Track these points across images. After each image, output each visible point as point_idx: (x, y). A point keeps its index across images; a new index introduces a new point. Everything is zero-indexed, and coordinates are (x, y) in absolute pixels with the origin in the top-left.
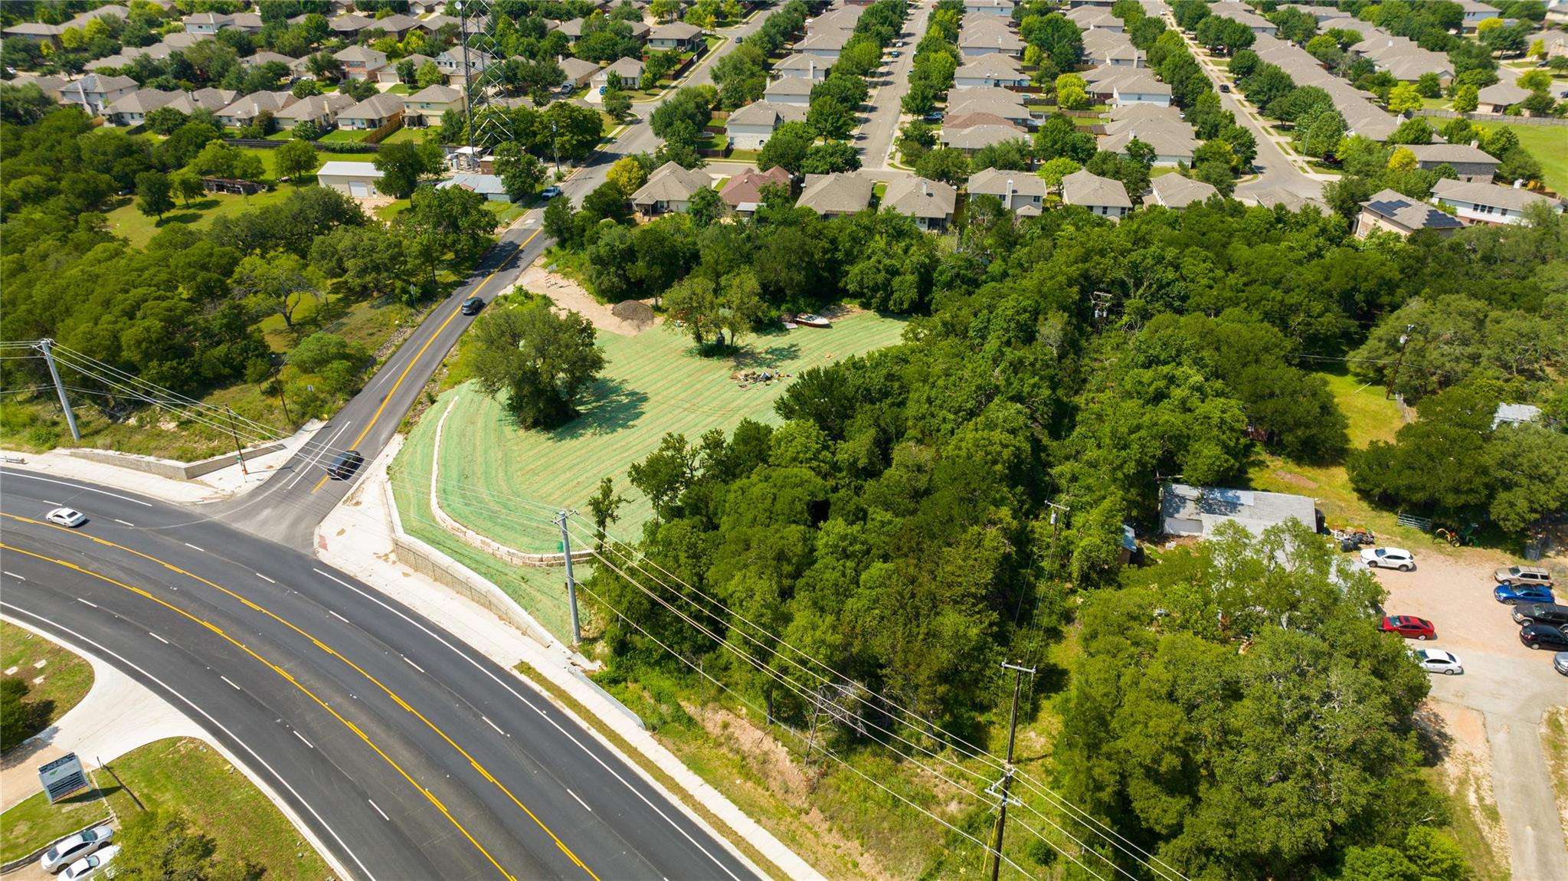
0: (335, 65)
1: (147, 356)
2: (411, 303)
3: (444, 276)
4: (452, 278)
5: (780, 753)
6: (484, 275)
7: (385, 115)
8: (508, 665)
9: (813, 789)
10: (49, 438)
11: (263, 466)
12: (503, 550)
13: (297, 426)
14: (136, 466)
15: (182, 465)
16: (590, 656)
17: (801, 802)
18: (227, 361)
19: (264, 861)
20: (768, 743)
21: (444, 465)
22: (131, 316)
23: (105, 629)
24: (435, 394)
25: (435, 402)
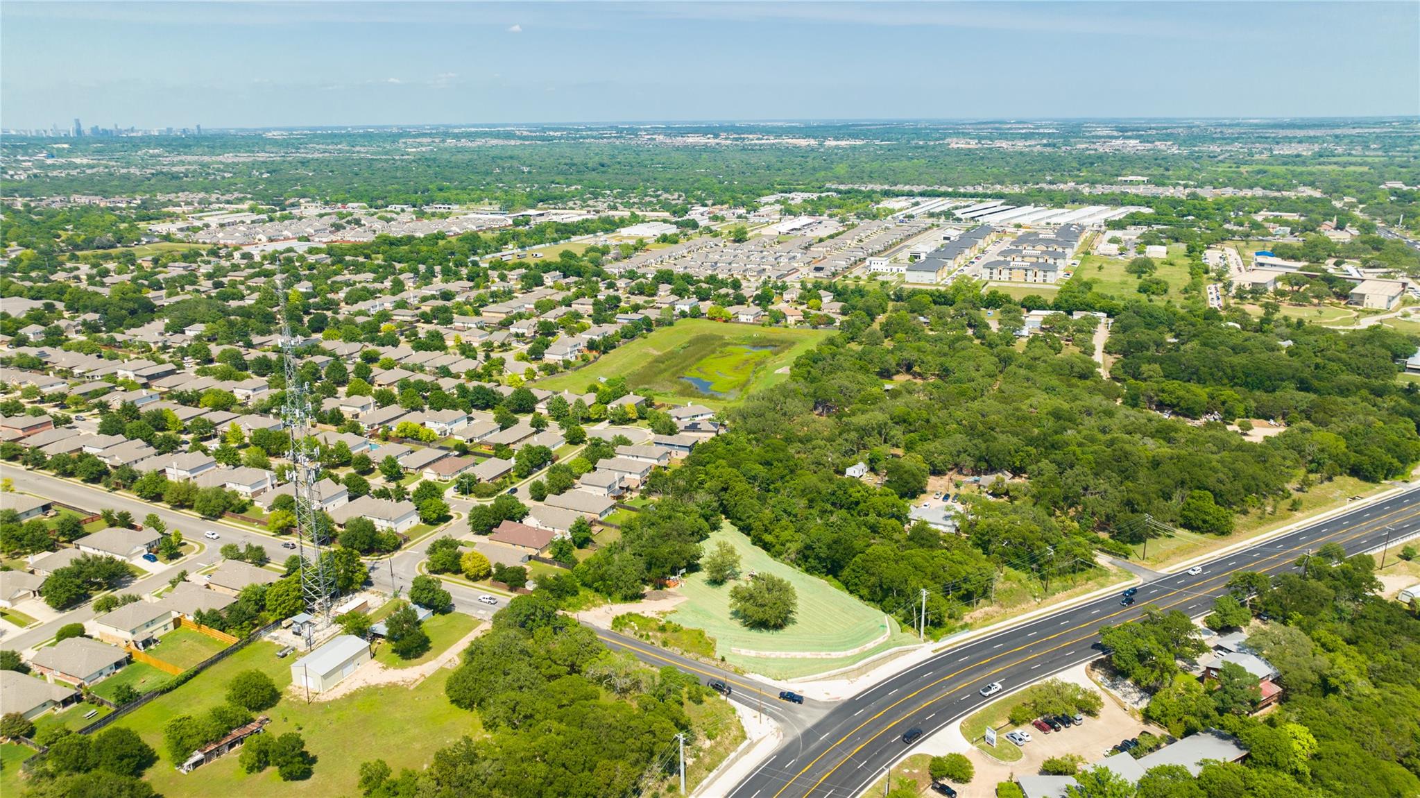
5: (986, 609)
8: (933, 655)
9: (1002, 606)
12: (880, 640)
17: (1003, 611)
20: (982, 610)
24: (714, 659)
25: (723, 660)
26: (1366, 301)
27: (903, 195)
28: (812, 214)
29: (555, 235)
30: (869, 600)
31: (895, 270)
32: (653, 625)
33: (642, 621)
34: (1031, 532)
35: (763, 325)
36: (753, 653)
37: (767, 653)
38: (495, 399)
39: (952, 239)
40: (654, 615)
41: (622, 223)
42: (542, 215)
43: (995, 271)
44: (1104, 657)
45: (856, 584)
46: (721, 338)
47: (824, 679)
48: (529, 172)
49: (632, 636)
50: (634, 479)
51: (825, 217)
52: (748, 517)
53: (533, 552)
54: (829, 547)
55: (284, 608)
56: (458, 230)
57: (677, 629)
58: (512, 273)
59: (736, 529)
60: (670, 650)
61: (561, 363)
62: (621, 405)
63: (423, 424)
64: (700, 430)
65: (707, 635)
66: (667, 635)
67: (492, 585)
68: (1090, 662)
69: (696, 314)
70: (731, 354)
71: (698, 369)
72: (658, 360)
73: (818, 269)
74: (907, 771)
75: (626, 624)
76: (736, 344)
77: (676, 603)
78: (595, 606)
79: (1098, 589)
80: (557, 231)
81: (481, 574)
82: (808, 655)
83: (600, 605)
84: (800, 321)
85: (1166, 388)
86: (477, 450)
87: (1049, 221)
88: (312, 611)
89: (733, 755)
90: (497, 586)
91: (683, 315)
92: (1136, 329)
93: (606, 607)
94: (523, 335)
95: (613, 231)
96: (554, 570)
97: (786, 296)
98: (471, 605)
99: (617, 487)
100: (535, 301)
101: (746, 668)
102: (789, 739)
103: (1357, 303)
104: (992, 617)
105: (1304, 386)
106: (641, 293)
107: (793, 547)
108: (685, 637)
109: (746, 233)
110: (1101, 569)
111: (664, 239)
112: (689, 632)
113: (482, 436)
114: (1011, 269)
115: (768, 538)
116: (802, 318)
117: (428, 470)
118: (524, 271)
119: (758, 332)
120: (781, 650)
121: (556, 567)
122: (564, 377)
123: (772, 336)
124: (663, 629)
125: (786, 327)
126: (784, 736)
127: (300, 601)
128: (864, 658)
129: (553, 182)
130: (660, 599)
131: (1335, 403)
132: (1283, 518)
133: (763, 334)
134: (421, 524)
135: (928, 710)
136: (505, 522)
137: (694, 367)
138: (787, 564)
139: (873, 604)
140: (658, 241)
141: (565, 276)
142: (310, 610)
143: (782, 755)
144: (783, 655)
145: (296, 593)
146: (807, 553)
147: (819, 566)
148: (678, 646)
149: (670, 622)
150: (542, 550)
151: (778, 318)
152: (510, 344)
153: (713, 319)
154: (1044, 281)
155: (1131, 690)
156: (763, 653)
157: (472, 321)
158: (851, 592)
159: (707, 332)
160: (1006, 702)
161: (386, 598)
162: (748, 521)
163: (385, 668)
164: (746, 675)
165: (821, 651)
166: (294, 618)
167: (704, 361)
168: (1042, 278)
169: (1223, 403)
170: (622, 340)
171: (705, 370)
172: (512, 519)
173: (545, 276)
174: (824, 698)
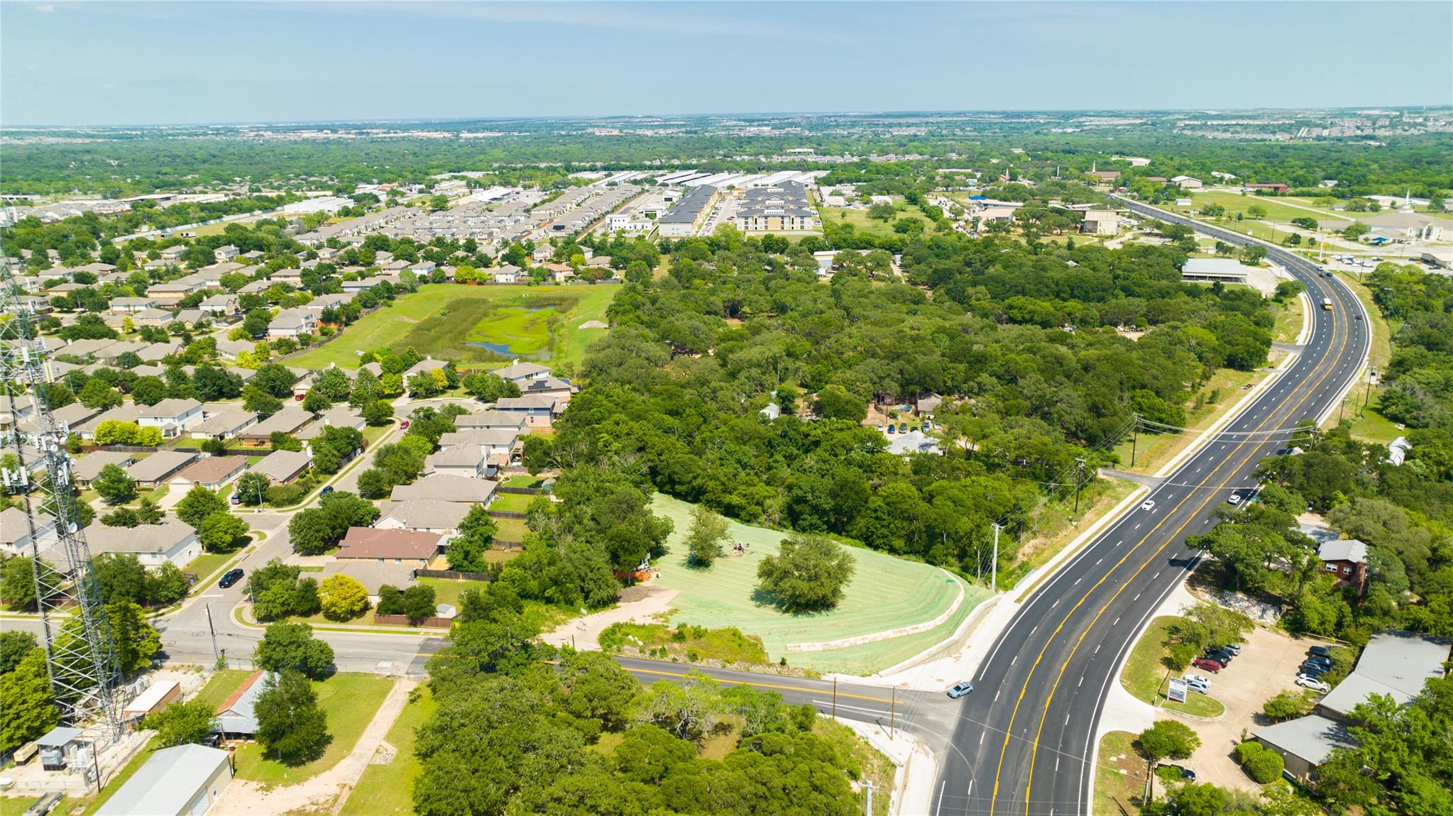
5: (1033, 542)
9: (1046, 536)
12: (961, 598)
19: (1159, 643)
24: (770, 665)
25: (783, 663)
26: (1099, 228)
27: (585, 170)
28: (505, 184)
29: (203, 214)
30: (905, 553)
31: (639, 227)
32: (662, 634)
33: (642, 632)
34: (1045, 445)
35: (529, 284)
36: (818, 646)
37: (839, 642)
38: (231, 383)
39: (675, 200)
40: (648, 621)
41: (280, 201)
42: (168, 199)
43: (750, 220)
44: (1191, 573)
45: (885, 537)
46: (485, 301)
47: (923, 662)
48: (118, 165)
49: (640, 655)
50: (501, 454)
51: (519, 189)
52: (695, 478)
53: (420, 565)
54: (833, 495)
55: (18, 727)
56: (57, 216)
57: (699, 634)
58: (168, 251)
59: (671, 497)
60: (704, 664)
61: (295, 339)
62: (422, 373)
63: (137, 422)
64: (550, 390)
65: (744, 634)
66: (689, 645)
67: (377, 622)
68: (1183, 582)
69: (440, 279)
70: (508, 316)
71: (478, 333)
72: (419, 329)
73: (558, 228)
74: (1114, 759)
75: (621, 641)
76: (506, 306)
77: (667, 600)
78: (557, 623)
79: (1117, 504)
80: (202, 210)
81: (356, 608)
82: (890, 634)
83: (564, 622)
84: (571, 278)
85: (1015, 304)
86: (237, 447)
87: (756, 182)
88: (72, 720)
89: (894, 795)
90: (387, 623)
91: (424, 280)
92: (930, 259)
93: (575, 622)
94: (222, 313)
95: (273, 210)
96: (463, 585)
97: (537, 255)
98: (361, 658)
99: (485, 466)
100: (219, 276)
101: (819, 668)
102: (943, 753)
103: (1090, 231)
104: (1043, 550)
105: (1129, 292)
106: (353, 263)
107: (777, 502)
108: (717, 642)
109: (447, 201)
110: (1102, 481)
111: (346, 212)
112: (718, 634)
113: (237, 429)
114: (766, 217)
115: (735, 499)
116: (572, 274)
117: (178, 479)
118: (183, 248)
119: (527, 292)
120: (855, 634)
121: (461, 580)
122: (308, 355)
123: (546, 295)
124: (679, 637)
125: (557, 284)
126: (934, 750)
127: (50, 708)
128: (958, 624)
129: (158, 173)
130: (641, 598)
131: (1168, 304)
132: (1210, 412)
133: (534, 294)
134: (204, 553)
135: (1070, 676)
136: (351, 529)
137: (472, 332)
138: (770, 527)
139: (913, 557)
140: (339, 214)
141: (242, 252)
142: (68, 720)
143: (952, 779)
144: (859, 640)
145: (39, 696)
146: (797, 508)
147: (819, 522)
148: (713, 657)
149: (684, 625)
150: (430, 560)
151: (544, 276)
152: (209, 324)
153: (464, 282)
154: (802, 227)
155: (1247, 604)
156: (832, 643)
157: (140, 305)
158: (876, 548)
159: (463, 297)
160: (1144, 646)
161: (205, 674)
162: (695, 483)
163: (268, 788)
164: (824, 678)
165: (905, 625)
166: (41, 741)
167: (479, 325)
168: (799, 225)
169: (1069, 314)
170: (364, 310)
171: (490, 333)
172: (358, 523)
173: (216, 252)
174: (941, 688)
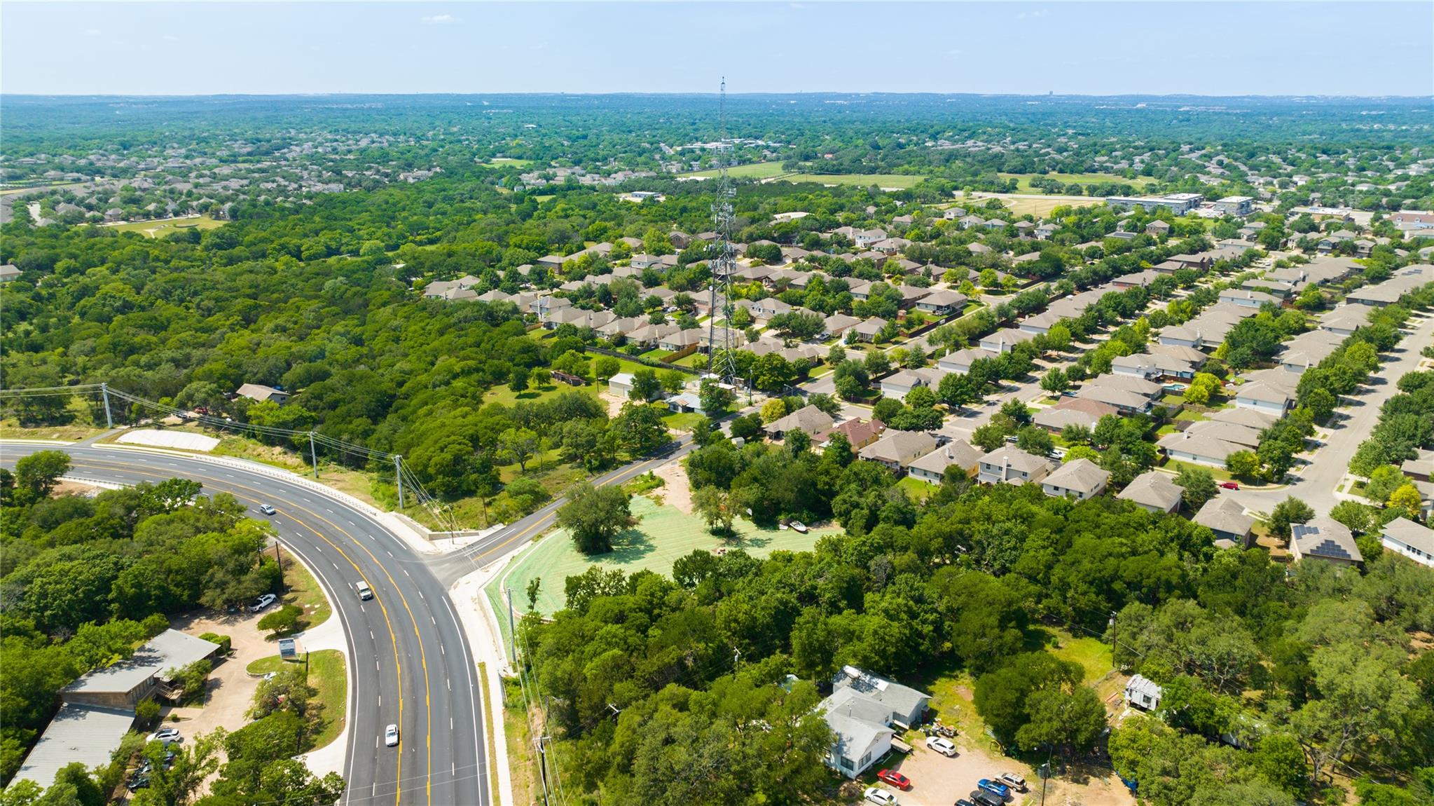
0: (690, 302)
1: (438, 472)
2: (590, 470)
3: (623, 455)
4: (628, 459)
6: (645, 460)
7: (687, 343)
8: (476, 661)
10: (392, 506)
11: (461, 542)
13: (490, 525)
14: (414, 528)
15: (430, 532)
16: (515, 670)
18: (475, 483)
20: (541, 726)
21: (526, 561)
22: (442, 450)
23: (348, 599)
